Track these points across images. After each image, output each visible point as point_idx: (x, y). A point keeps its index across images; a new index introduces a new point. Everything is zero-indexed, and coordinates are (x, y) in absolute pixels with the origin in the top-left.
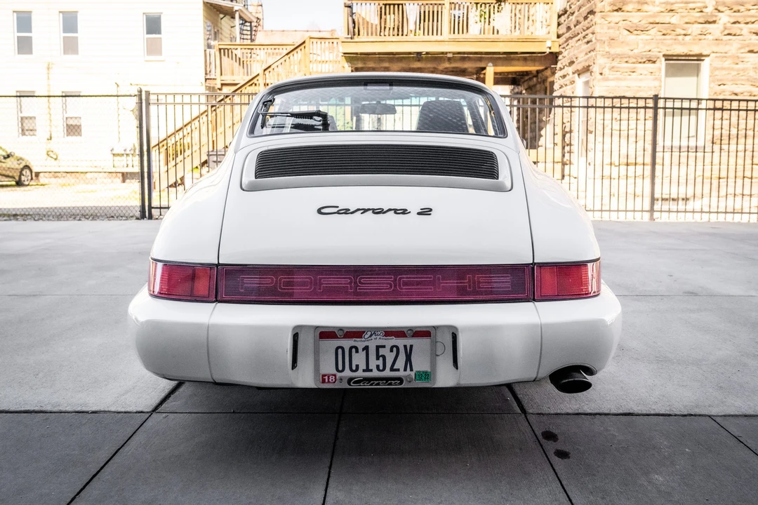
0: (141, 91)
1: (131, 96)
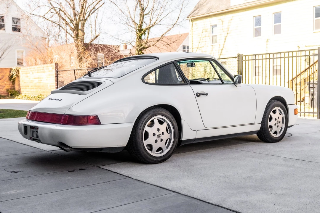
0: (239, 55)
1: (235, 57)
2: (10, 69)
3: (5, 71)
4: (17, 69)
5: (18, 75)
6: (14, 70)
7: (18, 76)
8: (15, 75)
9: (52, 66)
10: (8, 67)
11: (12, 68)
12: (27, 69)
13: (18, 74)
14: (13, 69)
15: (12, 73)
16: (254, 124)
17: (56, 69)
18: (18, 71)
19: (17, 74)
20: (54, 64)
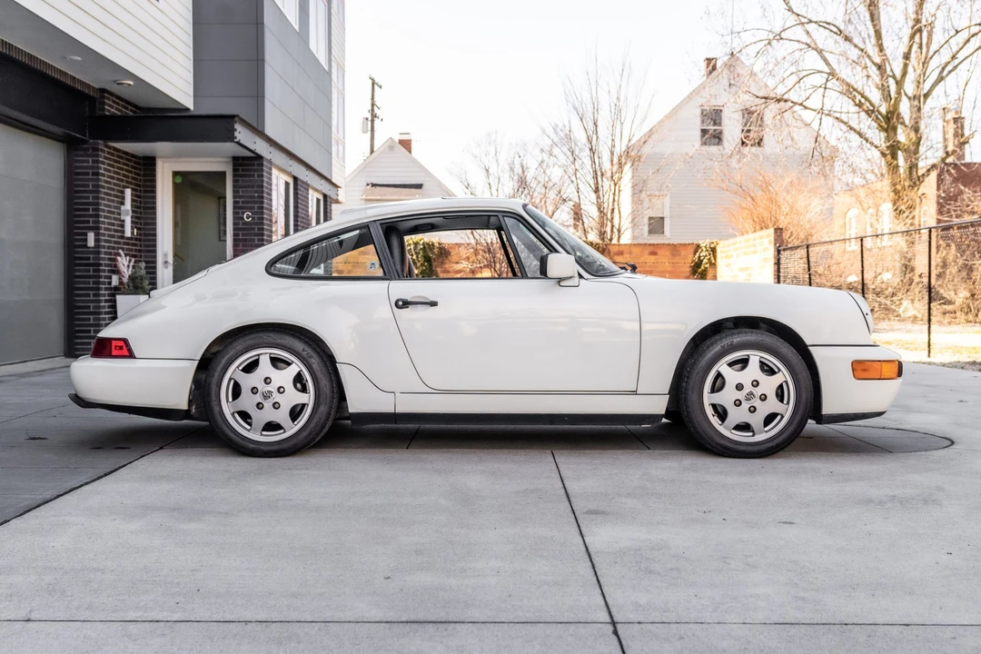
2: (694, 247)
3: (683, 253)
4: (712, 246)
5: (713, 261)
6: (704, 249)
7: (713, 265)
8: (705, 261)
9: (768, 236)
10: (690, 242)
11: (700, 242)
12: (729, 245)
13: (712, 258)
14: (703, 245)
15: (699, 257)
16: (635, 393)
17: (775, 244)
18: (714, 250)
19: (709, 259)
20: (771, 231)
